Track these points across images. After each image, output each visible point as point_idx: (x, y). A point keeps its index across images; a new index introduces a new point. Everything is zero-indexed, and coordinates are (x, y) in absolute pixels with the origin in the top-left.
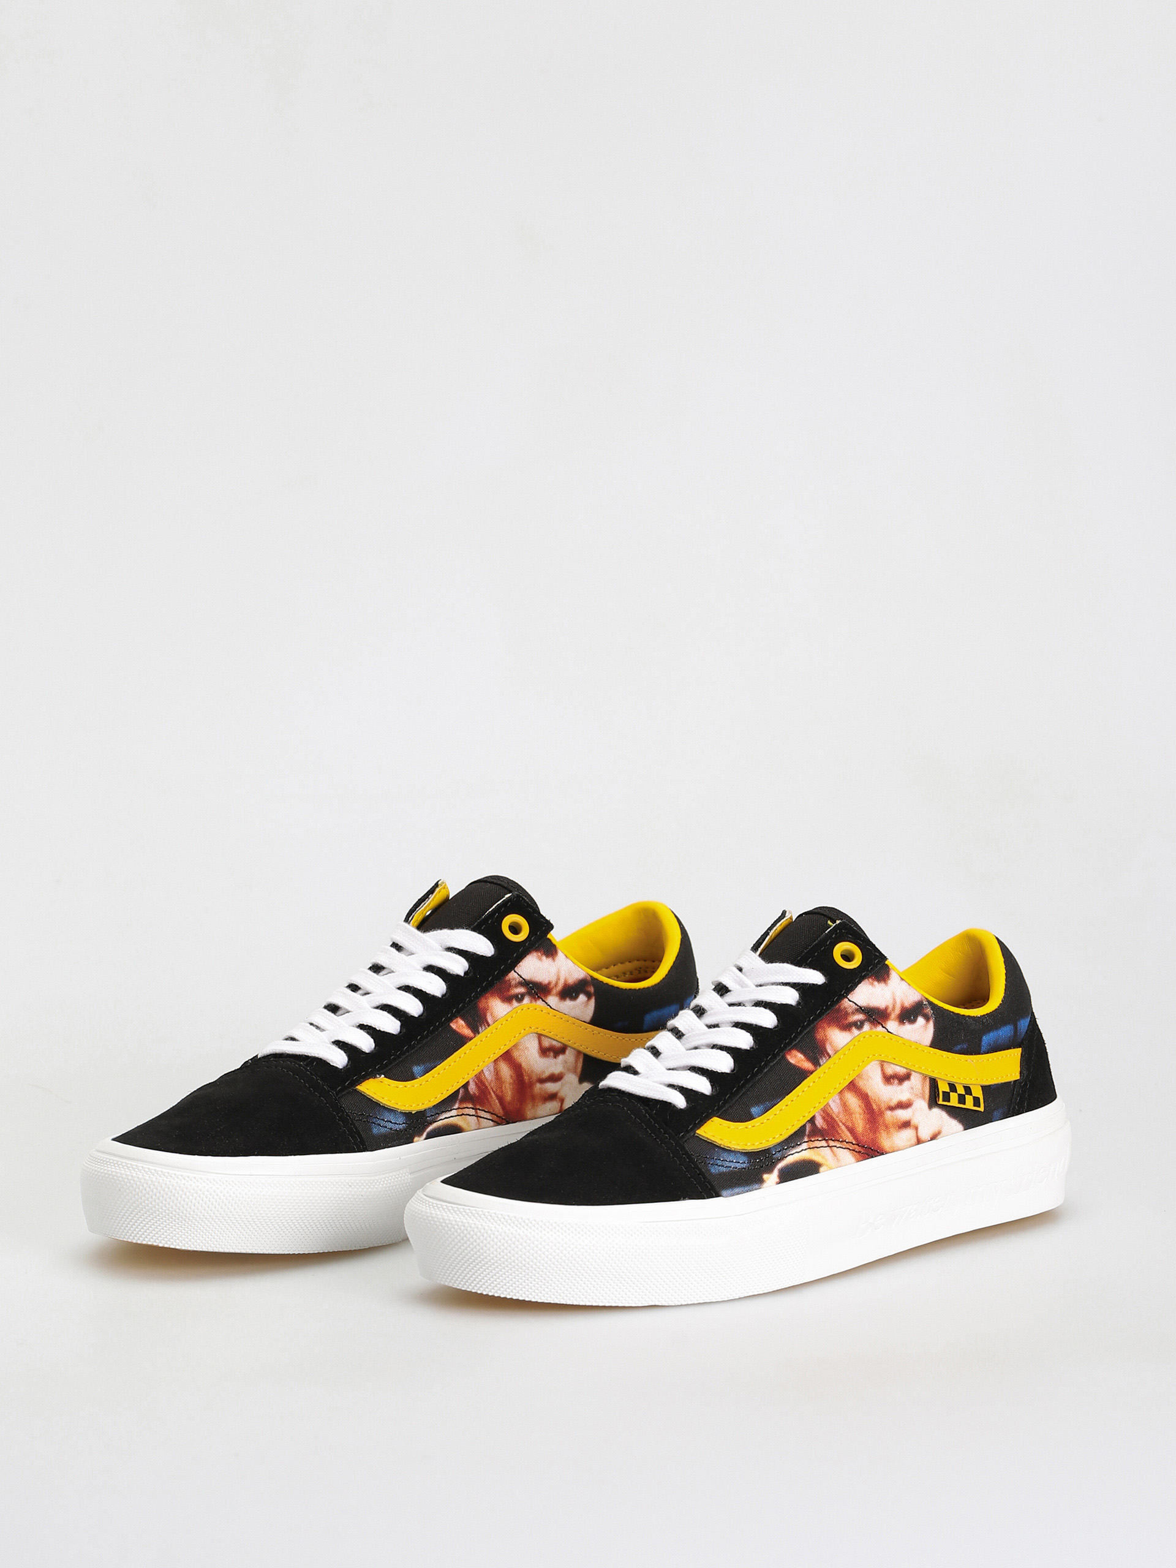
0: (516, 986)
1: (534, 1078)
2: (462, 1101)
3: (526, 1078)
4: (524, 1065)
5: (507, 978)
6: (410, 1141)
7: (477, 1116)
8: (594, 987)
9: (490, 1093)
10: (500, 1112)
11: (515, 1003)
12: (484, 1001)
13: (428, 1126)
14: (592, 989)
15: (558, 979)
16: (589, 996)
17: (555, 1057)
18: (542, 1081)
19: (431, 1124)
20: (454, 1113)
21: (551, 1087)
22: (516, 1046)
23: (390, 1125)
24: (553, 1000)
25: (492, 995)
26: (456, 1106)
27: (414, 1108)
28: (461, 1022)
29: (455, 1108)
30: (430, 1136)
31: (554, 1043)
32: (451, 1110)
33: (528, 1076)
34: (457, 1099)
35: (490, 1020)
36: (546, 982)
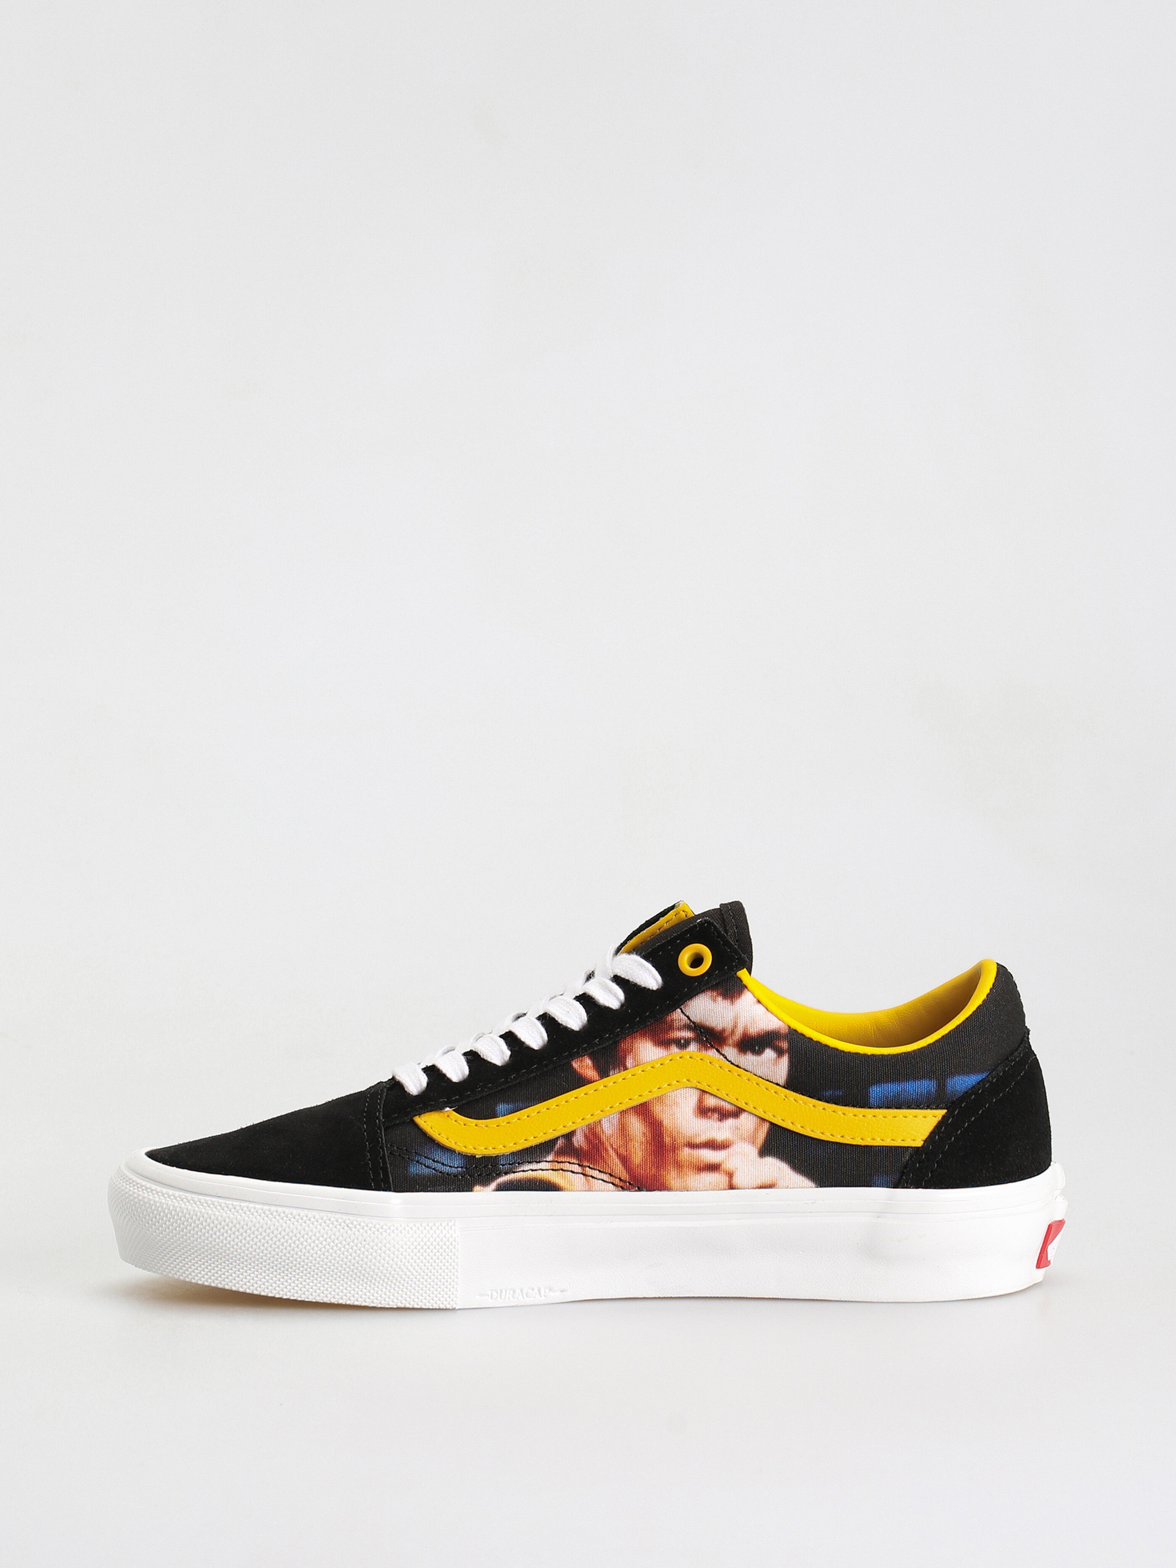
0: (680, 1029)
1: (681, 1141)
2: (561, 1152)
3: (667, 1140)
4: (666, 1122)
5: (669, 1018)
6: (469, 1188)
7: (584, 1175)
8: (789, 1043)
9: (606, 1150)
10: (625, 1176)
11: (674, 1049)
12: (629, 1040)
13: (499, 1175)
14: (785, 1045)
15: (735, 1026)
16: (780, 1052)
17: (720, 1121)
18: (693, 1146)
19: (506, 1174)
20: (543, 1165)
21: (709, 1156)
22: (660, 1099)
23: (439, 1166)
24: (730, 1052)
25: (643, 1035)
26: (550, 1158)
27: (480, 1151)
28: (588, 1062)
29: (548, 1160)
30: (502, 1188)
31: (723, 1103)
32: (539, 1162)
33: (671, 1136)
34: (552, 1150)
35: (629, 1062)
36: (719, 1027)
